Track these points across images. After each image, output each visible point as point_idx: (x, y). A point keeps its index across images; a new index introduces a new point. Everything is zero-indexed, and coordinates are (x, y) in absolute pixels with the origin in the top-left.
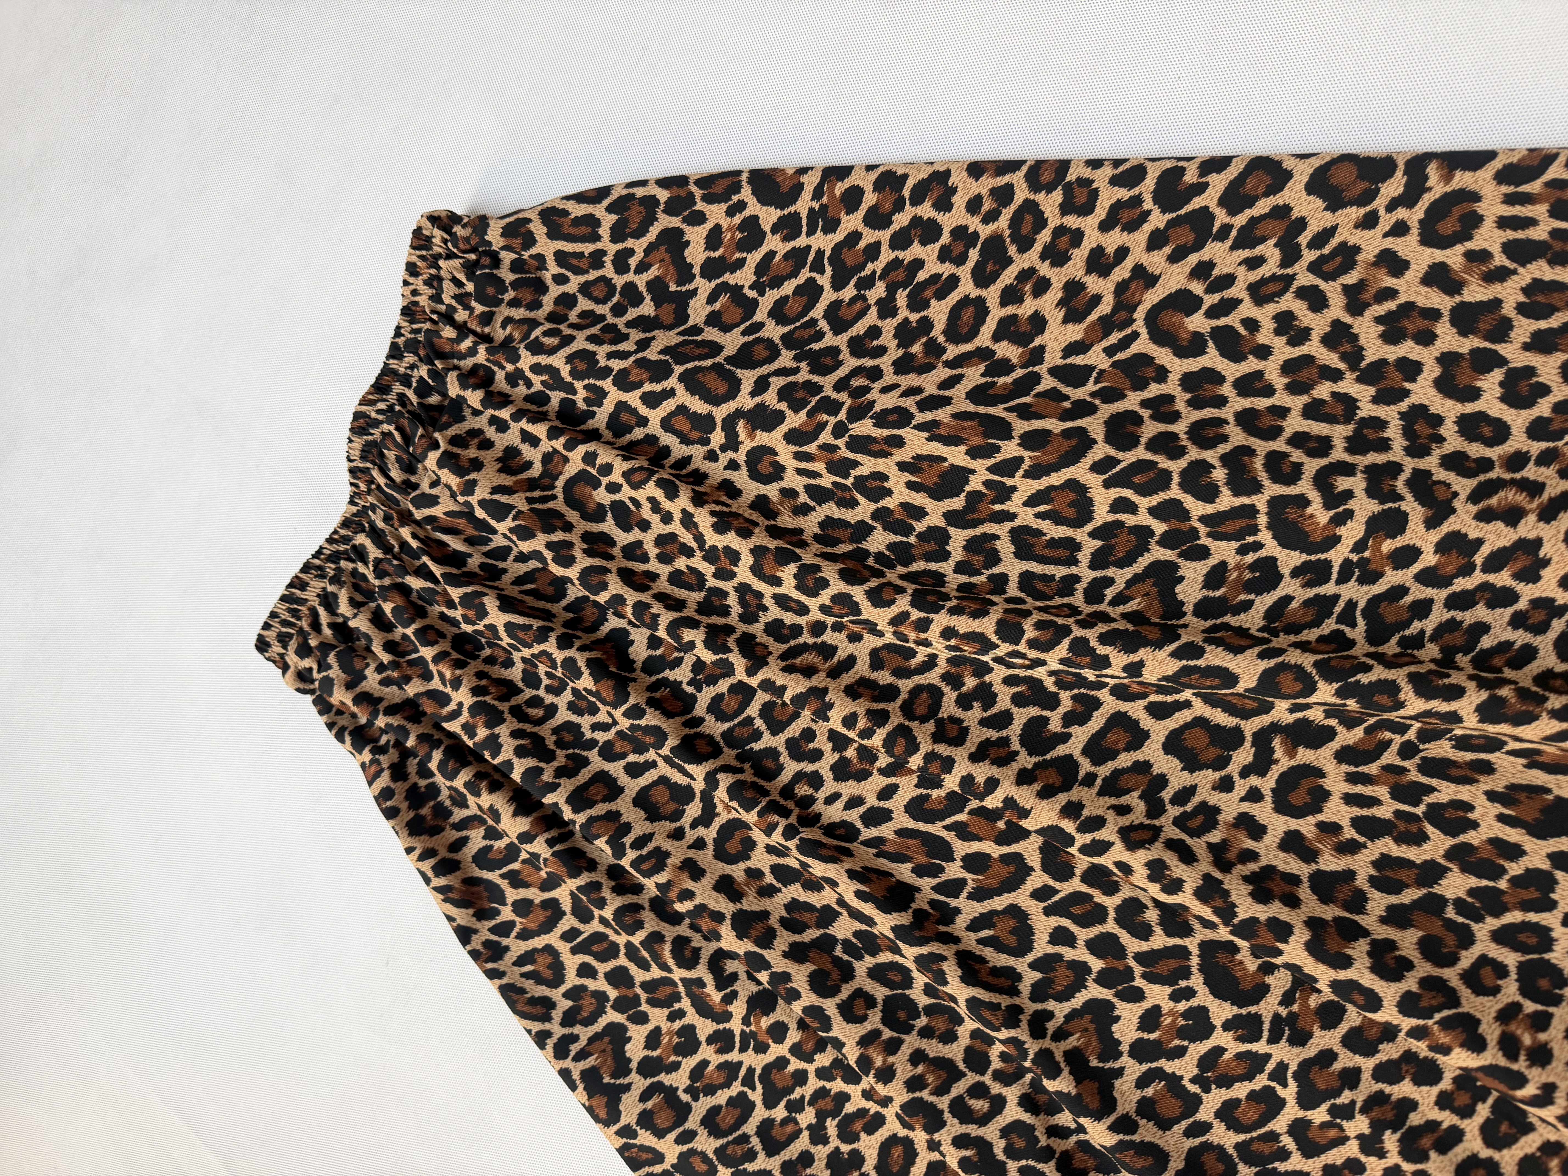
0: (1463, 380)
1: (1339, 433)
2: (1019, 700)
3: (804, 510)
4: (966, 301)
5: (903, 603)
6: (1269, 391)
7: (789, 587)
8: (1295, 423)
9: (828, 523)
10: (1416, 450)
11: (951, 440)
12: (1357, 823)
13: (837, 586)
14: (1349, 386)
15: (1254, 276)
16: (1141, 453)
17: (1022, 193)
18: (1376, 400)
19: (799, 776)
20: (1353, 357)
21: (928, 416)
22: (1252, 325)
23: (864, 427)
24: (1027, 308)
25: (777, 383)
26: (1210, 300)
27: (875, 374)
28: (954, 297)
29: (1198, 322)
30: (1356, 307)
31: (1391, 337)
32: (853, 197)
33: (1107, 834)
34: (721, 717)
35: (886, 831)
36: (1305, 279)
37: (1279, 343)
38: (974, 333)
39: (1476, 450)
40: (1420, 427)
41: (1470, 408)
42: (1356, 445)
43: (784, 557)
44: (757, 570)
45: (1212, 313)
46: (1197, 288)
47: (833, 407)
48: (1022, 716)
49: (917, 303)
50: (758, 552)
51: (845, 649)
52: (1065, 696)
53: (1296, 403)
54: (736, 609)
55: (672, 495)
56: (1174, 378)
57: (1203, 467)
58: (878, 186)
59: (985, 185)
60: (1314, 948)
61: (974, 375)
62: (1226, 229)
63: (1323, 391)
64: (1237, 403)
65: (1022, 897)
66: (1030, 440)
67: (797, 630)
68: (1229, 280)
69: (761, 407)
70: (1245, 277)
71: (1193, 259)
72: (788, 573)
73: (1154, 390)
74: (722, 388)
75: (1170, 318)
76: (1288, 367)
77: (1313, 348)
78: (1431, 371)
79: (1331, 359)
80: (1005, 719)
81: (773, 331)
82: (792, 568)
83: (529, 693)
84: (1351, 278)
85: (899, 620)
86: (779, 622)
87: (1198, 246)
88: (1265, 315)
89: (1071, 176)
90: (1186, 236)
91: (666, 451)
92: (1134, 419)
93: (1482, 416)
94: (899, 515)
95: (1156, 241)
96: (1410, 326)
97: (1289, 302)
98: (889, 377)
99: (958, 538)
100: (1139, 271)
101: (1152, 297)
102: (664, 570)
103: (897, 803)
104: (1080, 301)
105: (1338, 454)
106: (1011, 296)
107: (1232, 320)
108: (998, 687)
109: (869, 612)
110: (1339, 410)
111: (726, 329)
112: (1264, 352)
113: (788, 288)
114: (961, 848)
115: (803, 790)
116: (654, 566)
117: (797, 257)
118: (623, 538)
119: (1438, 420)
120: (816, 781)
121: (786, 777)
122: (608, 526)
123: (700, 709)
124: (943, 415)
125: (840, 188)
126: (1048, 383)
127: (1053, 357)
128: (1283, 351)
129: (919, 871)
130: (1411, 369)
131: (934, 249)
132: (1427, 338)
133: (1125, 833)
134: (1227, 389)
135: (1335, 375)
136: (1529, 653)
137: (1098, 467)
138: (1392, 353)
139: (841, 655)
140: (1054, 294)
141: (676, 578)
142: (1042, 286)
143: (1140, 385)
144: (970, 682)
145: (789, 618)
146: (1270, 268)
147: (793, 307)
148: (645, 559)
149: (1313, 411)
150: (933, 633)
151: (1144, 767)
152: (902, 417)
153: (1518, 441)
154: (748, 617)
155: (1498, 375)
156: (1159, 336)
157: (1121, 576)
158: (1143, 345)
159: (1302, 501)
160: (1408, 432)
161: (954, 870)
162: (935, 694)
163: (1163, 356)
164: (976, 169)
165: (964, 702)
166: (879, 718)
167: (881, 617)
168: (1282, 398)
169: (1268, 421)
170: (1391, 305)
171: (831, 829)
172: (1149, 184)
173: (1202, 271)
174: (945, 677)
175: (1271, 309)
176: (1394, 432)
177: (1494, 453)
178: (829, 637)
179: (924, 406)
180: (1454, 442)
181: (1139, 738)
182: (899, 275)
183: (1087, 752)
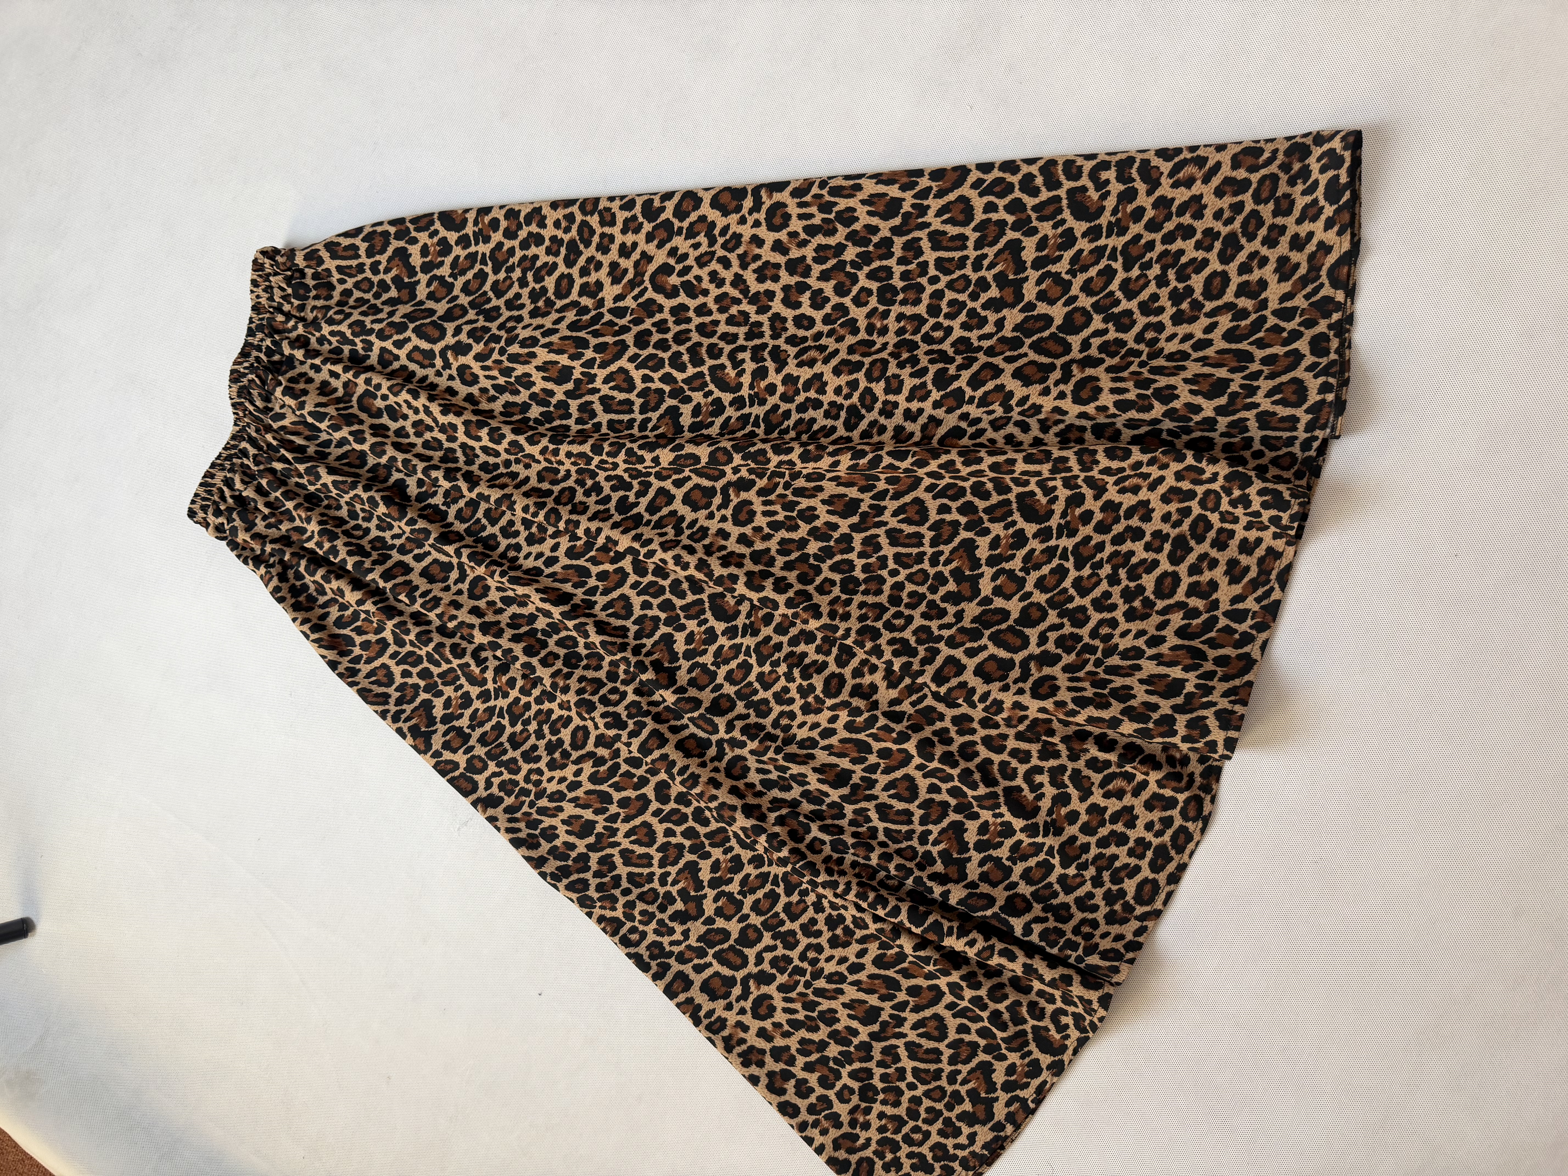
0: (793, 298)
1: (742, 331)
2: (614, 489)
3: (493, 399)
4: (562, 276)
5: (544, 442)
6: (710, 313)
7: (486, 441)
8: (722, 328)
9: (507, 405)
10: (775, 336)
11: (560, 352)
12: (769, 525)
13: (510, 437)
14: (745, 307)
15: (697, 253)
16: (651, 350)
17: (579, 217)
18: (758, 312)
19: (509, 547)
20: (745, 291)
21: (546, 340)
22: (699, 278)
23: (515, 349)
24: (593, 278)
25: (466, 328)
26: (679, 267)
27: (519, 319)
28: (556, 274)
29: (674, 280)
30: (744, 266)
31: (761, 280)
32: (494, 224)
33: (654, 546)
34: (463, 520)
35: (557, 568)
36: (720, 253)
37: (712, 287)
38: (568, 294)
39: (801, 333)
40: (778, 325)
41: (798, 312)
42: (749, 337)
43: (481, 425)
44: (467, 433)
45: (681, 274)
46: (672, 261)
47: (496, 339)
48: (616, 496)
49: (538, 279)
50: (466, 423)
51: (523, 473)
52: (635, 483)
53: (723, 317)
54: (462, 459)
55: (417, 397)
56: (666, 310)
57: (678, 354)
58: (507, 216)
59: (560, 213)
60: (749, 585)
61: (571, 316)
62: (680, 229)
63: (734, 310)
64: (697, 320)
65: (626, 590)
66: (599, 348)
67: (496, 466)
68: (685, 256)
69: (459, 343)
70: (693, 254)
71: (668, 246)
72: (484, 433)
73: (658, 317)
74: (437, 334)
75: (661, 278)
76: (718, 299)
77: (727, 288)
78: (780, 295)
79: (735, 293)
80: (608, 499)
81: (464, 300)
82: (486, 430)
83: (353, 522)
84: (740, 251)
85: (543, 451)
86: (486, 463)
87: (669, 239)
88: (704, 273)
89: (601, 207)
90: (662, 234)
91: (412, 373)
92: (648, 332)
93: (803, 315)
94: (542, 396)
95: (649, 238)
96: (768, 273)
97: (715, 266)
98: (527, 320)
99: (574, 405)
100: (644, 254)
101: (651, 268)
102: (419, 441)
103: (561, 552)
104: (618, 273)
105: (741, 342)
106: (584, 272)
107: (690, 277)
108: (603, 483)
109: (529, 449)
110: (741, 319)
111: (438, 301)
112: (705, 293)
113: (470, 275)
114: (594, 570)
115: (512, 554)
116: (413, 439)
117: (472, 257)
118: (394, 425)
119: (785, 320)
120: (518, 548)
121: (502, 548)
122: (385, 420)
123: (452, 518)
124: (554, 338)
125: (487, 219)
126: (608, 317)
127: (609, 304)
128: (714, 292)
129: (575, 586)
130: (770, 295)
131: (543, 248)
132: (776, 279)
133: (661, 545)
134: (691, 314)
135: (738, 302)
136: (834, 429)
137: (631, 359)
138: (762, 287)
139: (522, 477)
140: (605, 270)
141: (426, 445)
142: (599, 266)
143: (651, 315)
144: (589, 483)
145: (492, 460)
146: (704, 248)
147: (474, 286)
148: (407, 436)
149: (730, 321)
150: (562, 456)
151: (674, 513)
152: (534, 342)
153: (819, 327)
154: (469, 462)
155: (808, 294)
156: (658, 288)
157: (654, 416)
158: (650, 294)
159: (722, 367)
160: (772, 327)
161: (592, 582)
162: (572, 491)
163: (660, 299)
164: (554, 205)
165: (587, 494)
166: (540, 506)
167: (535, 450)
168: (716, 316)
169: (710, 328)
170: (759, 263)
171: (528, 572)
172: (638, 209)
173: (673, 252)
174: (577, 482)
175: (707, 269)
176: (766, 328)
177: (808, 334)
178: (514, 468)
179: (544, 335)
180: (792, 330)
181: (671, 498)
182: (527, 264)
183: (647, 510)
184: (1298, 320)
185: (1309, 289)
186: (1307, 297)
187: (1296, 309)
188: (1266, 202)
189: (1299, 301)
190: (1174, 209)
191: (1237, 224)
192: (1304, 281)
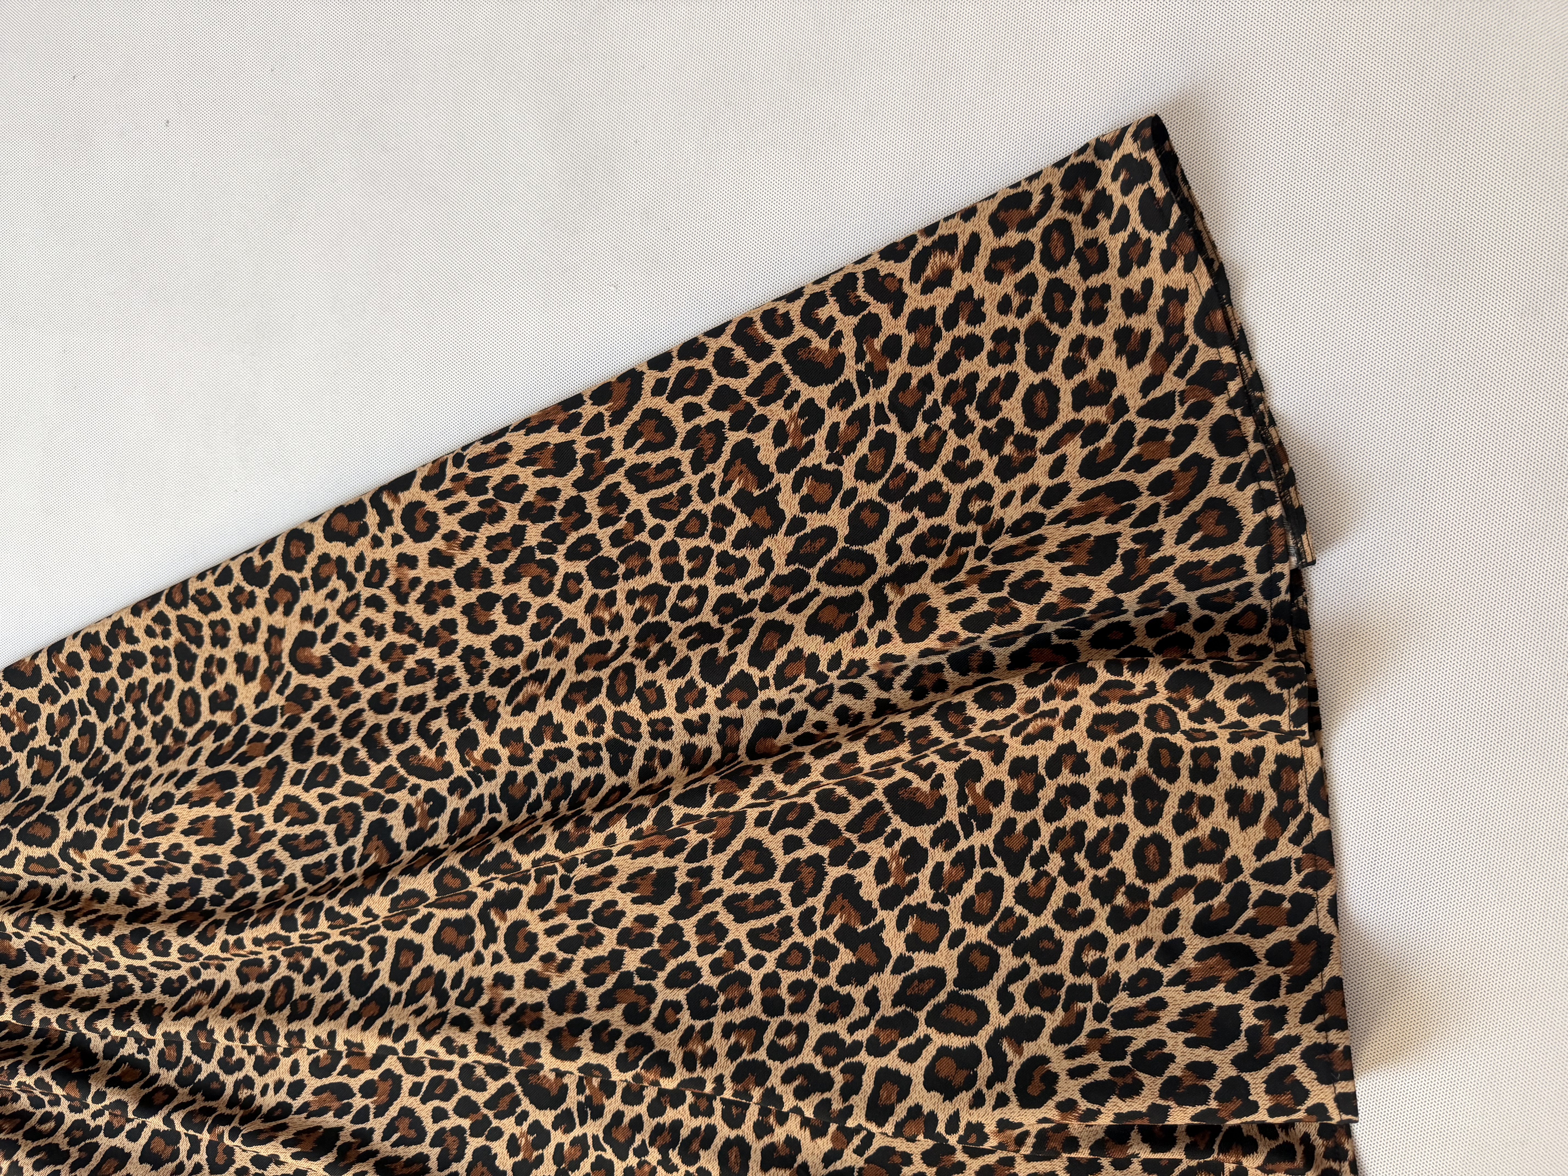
0: (482, 620)
1: (429, 687)
2: (340, 961)
3: (152, 888)
4: (183, 695)
5: (221, 934)
6: (380, 677)
7: (151, 957)
8: (404, 692)
9: (172, 890)
10: (475, 680)
11: (203, 802)
12: (561, 946)
13: (177, 942)
14: (424, 652)
15: (337, 603)
16: (316, 759)
17: (172, 614)
18: (442, 655)
19: (238, 1085)
20: (415, 632)
21: (183, 791)
22: (350, 636)
23: (148, 818)
24: (219, 685)
25: (82, 810)
26: (320, 631)
27: (145, 773)
28: (176, 695)
29: (320, 650)
30: (402, 599)
31: (431, 610)
32: (74, 660)
33: (412, 1035)
34: (170, 1066)
35: (306, 1096)
36: (366, 593)
37: (371, 642)
38: (198, 714)
39: (508, 663)
40: (475, 662)
41: (495, 636)
42: (440, 693)
43: (136, 937)
44: (124, 953)
45: (326, 639)
46: (309, 626)
47: (121, 812)
48: (346, 971)
49: (156, 709)
50: (118, 941)
51: (219, 979)
52: (364, 944)
53: (398, 677)
54: (137, 985)
55: (49, 924)
56: (324, 692)
57: (352, 753)
58: (85, 645)
59: (147, 618)
60: (557, 1053)
61: (208, 745)
62: (303, 582)
63: (410, 662)
64: (367, 693)
65: (405, 1100)
66: (251, 779)
67: (182, 980)
68: (323, 614)
69: (77, 834)
70: (332, 607)
71: (298, 608)
72: (143, 947)
73: (317, 706)
74: (47, 832)
75: (303, 654)
76: (385, 655)
77: (391, 636)
78: (462, 622)
79: (404, 639)
80: (337, 978)
81: (76, 769)
82: (145, 942)
83: (39, 1113)
84: (391, 581)
85: (224, 947)
86: (169, 981)
87: (296, 599)
88: (355, 627)
89: (192, 592)
90: (284, 596)
91: (47, 888)
92: (308, 733)
93: (503, 638)
94: (207, 865)
95: (271, 606)
96: (437, 597)
97: (365, 612)
98: (156, 771)
99: (250, 863)
100: (272, 630)
101: (287, 644)
102: (78, 980)
103: (304, 1072)
104: (248, 666)
105: (431, 704)
106: (207, 680)
107: (339, 639)
108: (325, 958)
109: (207, 951)
110: (424, 671)
111: (44, 782)
112: (365, 652)
113: (74, 733)
114: (355, 1083)
115: (244, 1094)
116: (69, 980)
117: (69, 709)
118: (41, 969)
119: (481, 652)
120: (248, 1082)
121: (229, 1090)
122: (30, 964)
123: (154, 1069)
124: (192, 786)
125: (62, 657)
126: (254, 729)
127: (251, 711)
128: (377, 647)
129: (339, 1114)
130: (450, 625)
131: (148, 667)
132: (449, 602)
133: (421, 1029)
134: (357, 687)
135: (411, 649)
136: (600, 779)
137: (295, 781)
138: (435, 620)
139: (218, 984)
140: (231, 667)
141: (88, 982)
142: (222, 665)
143: (307, 707)
144: (306, 963)
145: (174, 974)
146: (343, 595)
147: (83, 745)
148: (61, 978)
149: (411, 679)
150: (249, 946)
151: (428, 971)
152: (166, 799)
153: (530, 646)
154: (148, 987)
155: (499, 607)
156: (304, 668)
157: (357, 842)
158: (297, 679)
159: (415, 750)
160: (468, 668)
161: (358, 1102)
162: (288, 982)
163: (311, 681)
164: (136, 610)
165: (308, 980)
166: (246, 1024)
167: (213, 949)
168: (391, 678)
169: (387, 698)
170: (421, 589)
171: (271, 1115)
172: (238, 578)
173: (306, 614)
174: (290, 967)
175: (357, 621)
176: (461, 673)
177: (518, 660)
178: (206, 975)
179: (179, 785)
180: (495, 662)
181: (417, 951)
182: (137, 694)
183: (392, 978)
184: (1180, 410)
185: (1178, 360)
186: (1180, 373)
187: (1170, 395)
188: (1065, 262)
189: (1171, 383)
190: (939, 322)
191: (1036, 309)
192: (1166, 353)
